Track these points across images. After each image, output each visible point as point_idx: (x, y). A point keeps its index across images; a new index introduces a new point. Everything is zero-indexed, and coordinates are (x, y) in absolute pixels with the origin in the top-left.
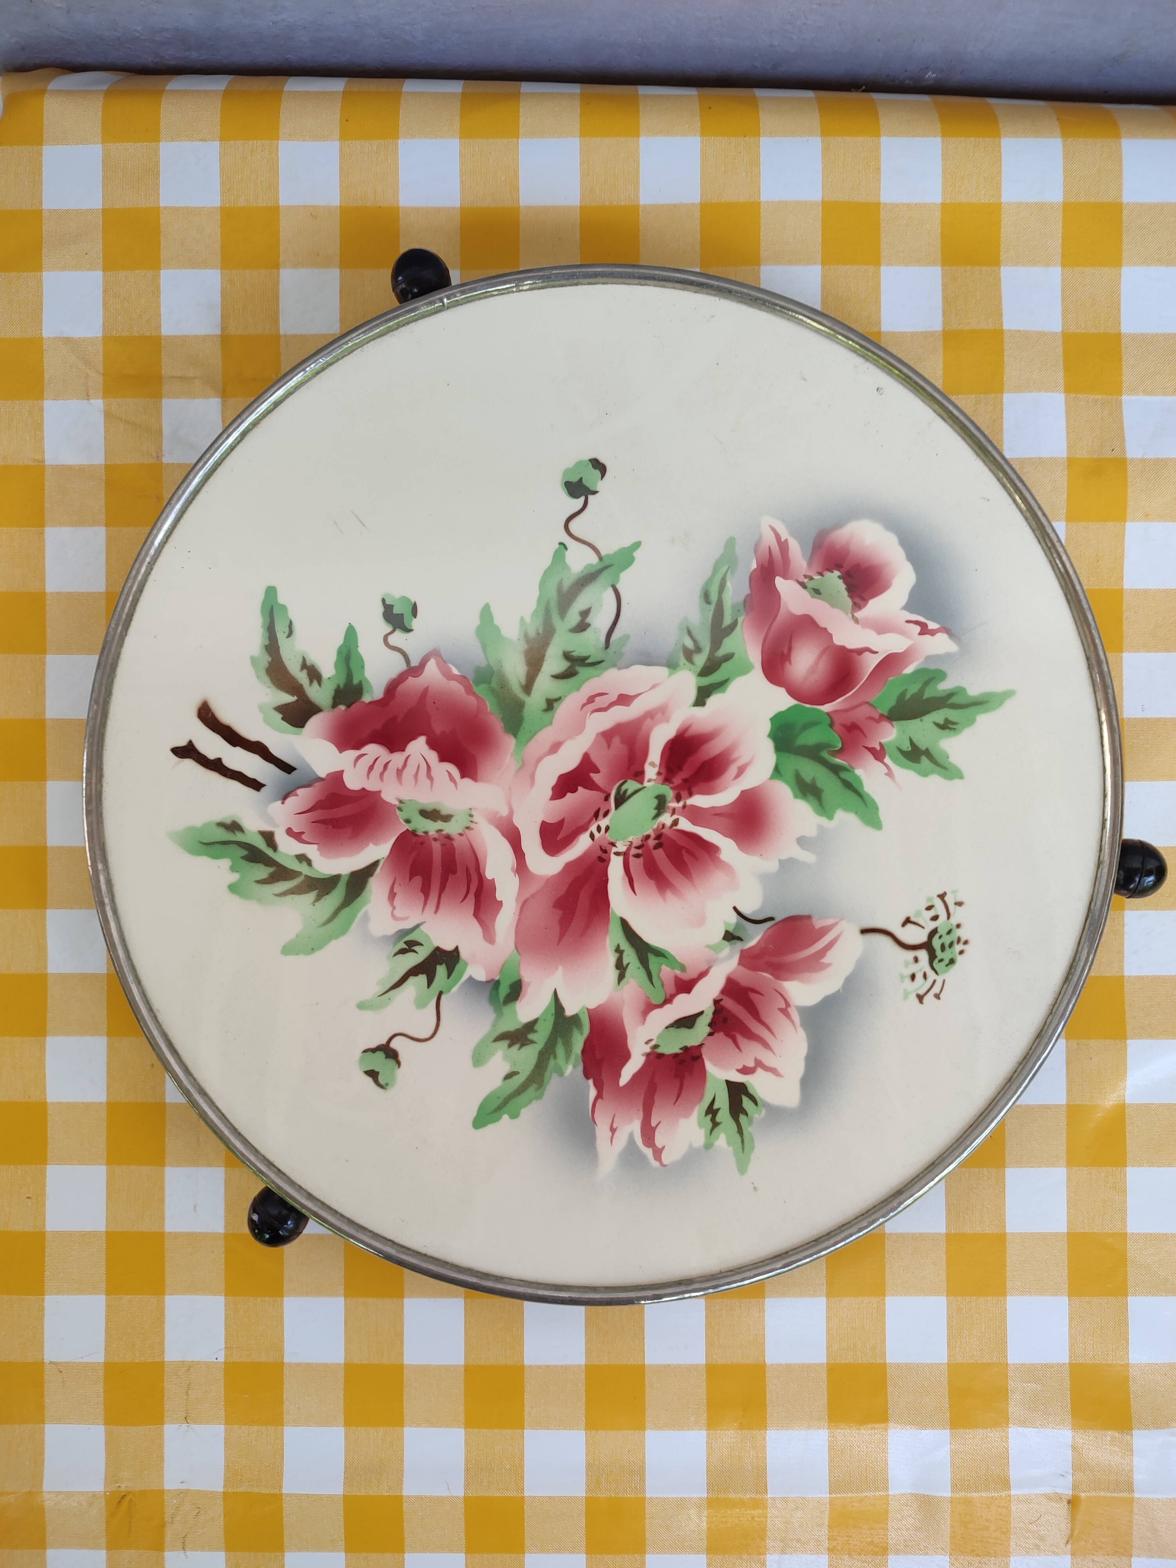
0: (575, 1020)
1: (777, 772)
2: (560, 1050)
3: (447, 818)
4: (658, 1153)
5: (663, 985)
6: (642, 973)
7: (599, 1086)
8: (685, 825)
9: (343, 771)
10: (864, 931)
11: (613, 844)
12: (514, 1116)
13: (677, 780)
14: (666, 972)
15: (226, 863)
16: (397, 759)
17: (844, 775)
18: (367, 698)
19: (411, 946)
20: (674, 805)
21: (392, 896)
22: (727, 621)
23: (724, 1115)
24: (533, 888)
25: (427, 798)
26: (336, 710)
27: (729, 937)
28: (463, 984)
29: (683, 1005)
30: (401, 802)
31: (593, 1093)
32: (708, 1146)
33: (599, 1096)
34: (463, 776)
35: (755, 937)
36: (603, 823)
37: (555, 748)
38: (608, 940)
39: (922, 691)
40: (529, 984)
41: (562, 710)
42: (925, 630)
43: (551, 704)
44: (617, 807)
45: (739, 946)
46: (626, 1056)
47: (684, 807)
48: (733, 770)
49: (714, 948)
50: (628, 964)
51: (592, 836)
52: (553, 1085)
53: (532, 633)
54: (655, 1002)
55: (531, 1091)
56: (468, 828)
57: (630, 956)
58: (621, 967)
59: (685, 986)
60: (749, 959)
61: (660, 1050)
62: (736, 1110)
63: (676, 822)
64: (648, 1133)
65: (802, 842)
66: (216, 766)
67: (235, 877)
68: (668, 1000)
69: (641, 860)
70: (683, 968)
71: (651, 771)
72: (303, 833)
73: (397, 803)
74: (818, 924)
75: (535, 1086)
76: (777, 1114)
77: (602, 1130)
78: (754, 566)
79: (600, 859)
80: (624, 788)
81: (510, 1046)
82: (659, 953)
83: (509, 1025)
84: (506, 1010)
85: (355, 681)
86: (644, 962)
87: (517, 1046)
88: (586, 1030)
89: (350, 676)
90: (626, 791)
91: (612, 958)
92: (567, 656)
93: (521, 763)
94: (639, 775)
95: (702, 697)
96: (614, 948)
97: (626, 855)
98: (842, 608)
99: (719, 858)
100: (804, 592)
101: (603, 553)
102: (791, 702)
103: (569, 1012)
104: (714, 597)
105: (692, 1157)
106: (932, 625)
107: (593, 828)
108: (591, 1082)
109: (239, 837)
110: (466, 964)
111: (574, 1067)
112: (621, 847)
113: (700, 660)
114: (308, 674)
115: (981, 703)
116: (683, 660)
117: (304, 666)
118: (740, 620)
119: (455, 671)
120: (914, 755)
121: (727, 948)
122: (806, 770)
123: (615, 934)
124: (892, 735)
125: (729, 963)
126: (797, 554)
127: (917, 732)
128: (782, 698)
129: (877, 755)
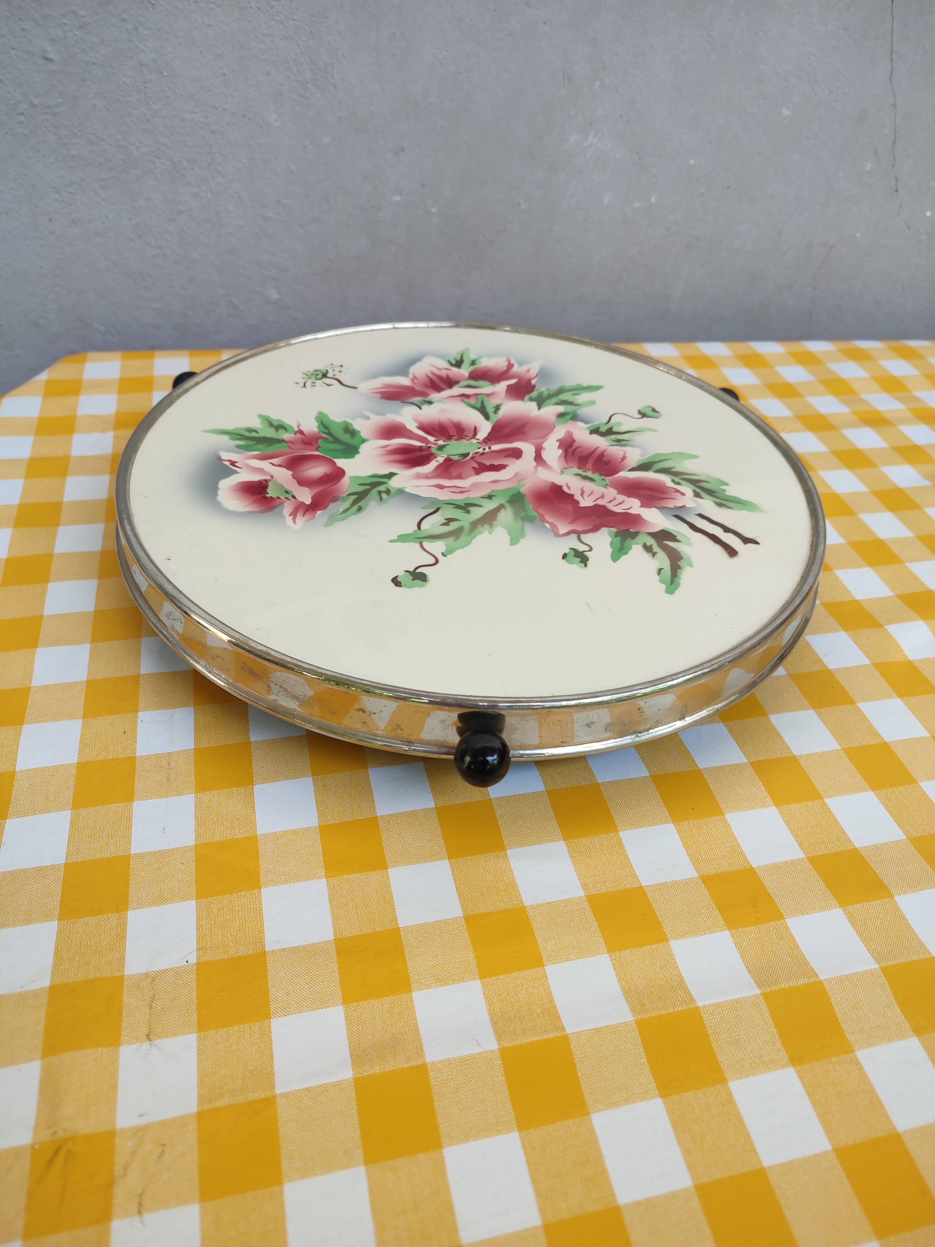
0: (532, 400)
1: (364, 441)
2: (545, 395)
3: (577, 475)
4: (509, 361)
5: (477, 399)
6: (486, 404)
7: (529, 382)
8: (431, 439)
9: (640, 507)
10: (355, 388)
11: (478, 443)
12: (579, 385)
13: (426, 453)
14: (473, 402)
15: (728, 493)
16: (601, 502)
17: (326, 431)
18: (614, 530)
19: (619, 441)
20: (432, 446)
21: (624, 458)
22: (353, 498)
23: (467, 362)
24: (535, 441)
25: (588, 485)
26: (637, 530)
27: (430, 403)
28: (592, 423)
29: (469, 391)
30: (606, 487)
31: (533, 381)
32: (481, 357)
33: (531, 380)
34: (561, 487)
35: (416, 399)
36: (480, 451)
37: (495, 482)
38: (500, 417)
39: (256, 444)
40: (553, 415)
41: (485, 492)
42: (233, 463)
43: (490, 497)
44: (468, 454)
45: (426, 399)
46: (510, 386)
47: (428, 444)
48: (389, 448)
49: (440, 402)
50: (493, 408)
51: (490, 448)
52: (554, 387)
53: (486, 526)
54: (484, 396)
55: (568, 388)
56: (566, 468)
57: (490, 410)
58: (498, 408)
59: (464, 396)
60: (424, 395)
61: (491, 383)
62: (460, 362)
63: (436, 440)
64: (510, 366)
65: (368, 418)
66: (726, 530)
67: (723, 487)
68: (477, 394)
69: (465, 434)
70: (462, 401)
71: (441, 459)
72: (674, 492)
73: (608, 487)
74: (379, 395)
75: (564, 389)
76: (439, 357)
77: (535, 371)
78: (319, 512)
79: (489, 440)
80: (461, 458)
81: (573, 402)
82: (474, 407)
83: (570, 407)
84: (570, 411)
85: (619, 539)
86: (483, 407)
87: (569, 401)
88: (527, 397)
89: (622, 542)
90: (459, 457)
91: (501, 411)
92: (468, 512)
93: (521, 482)
94: (448, 460)
95: (391, 475)
96: (498, 414)
97: (473, 438)
98: (276, 482)
99: (419, 425)
100: (294, 494)
101: (418, 545)
102: (336, 460)
103: (534, 403)
104: (355, 508)
105: (491, 356)
106: (228, 463)
107: (487, 450)
108: (533, 384)
109: (718, 501)
110: (587, 428)
111: (540, 389)
112: (474, 441)
113: (382, 488)
114: (652, 550)
115: (225, 432)
116: (392, 491)
117: (654, 554)
118: (345, 495)
119: (547, 525)
120: (280, 427)
121: (433, 400)
122: (346, 438)
123: (494, 418)
124: (286, 436)
125: (434, 396)
126: (287, 508)
127: (271, 433)
128: (341, 463)
129: (301, 432)
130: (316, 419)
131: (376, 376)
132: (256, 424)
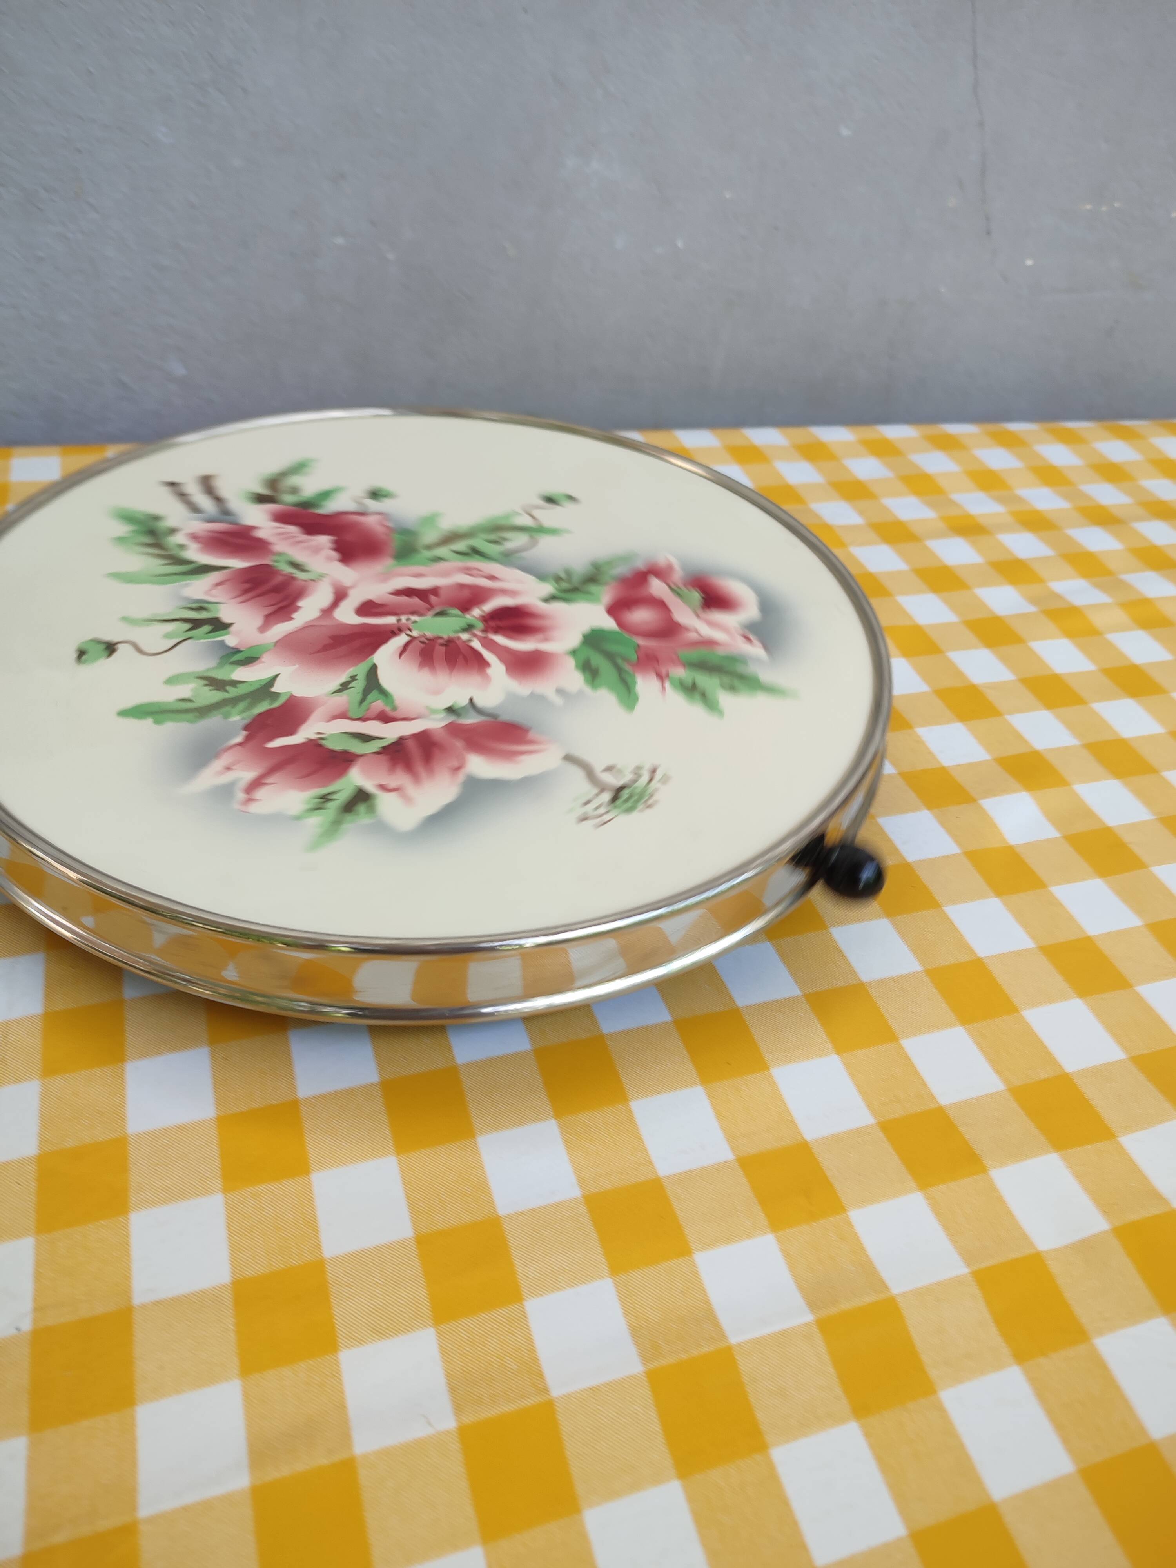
0: (277, 695)
1: (574, 652)
2: (241, 706)
3: (304, 570)
4: (248, 799)
5: (368, 710)
6: (359, 697)
7: (248, 739)
8: (476, 644)
9: (260, 527)
10: (567, 758)
11: (410, 630)
12: (156, 722)
13: (492, 624)
14: (378, 704)
15: (129, 528)
16: (303, 537)
17: (624, 675)
18: (317, 510)
19: (200, 609)
20: (479, 633)
21: (218, 584)
22: (601, 579)
23: (333, 806)
24: (326, 622)
25: (302, 559)
26: (290, 507)
27: (450, 710)
28: (212, 641)
29: (372, 728)
30: (282, 553)
31: (239, 739)
32: (297, 818)
33: (240, 744)
34: (340, 561)
35: (471, 720)
36: (414, 618)
37: (420, 575)
38: (351, 669)
39: (723, 663)
40: (263, 662)
41: (442, 564)
42: (748, 641)
43: (438, 559)
44: (433, 616)
45: (452, 718)
46: (291, 732)
47: (485, 638)
48: (540, 636)
49: (434, 711)
50: (353, 687)
51: (399, 620)
52: (213, 721)
53: (459, 531)
54: (351, 714)
55: (189, 716)
56: (313, 580)
57: (359, 685)
58: (345, 686)
59: (385, 718)
60: (453, 729)
61: (323, 742)
62: (349, 807)
63: (470, 640)
64: (256, 784)
65: (560, 691)
66: (185, 497)
67: (128, 535)
68: (363, 719)
69: (422, 645)
70: (395, 708)
71: (476, 612)
72: (198, 538)
73: (278, 552)
74: (531, 735)
75: (197, 714)
76: (382, 829)
77: (218, 764)
78: (641, 567)
79: (393, 632)
80: (448, 610)
81: (206, 685)
82: (384, 693)
83: (221, 674)
84: (228, 668)
85: (318, 503)
86: (366, 692)
87: (211, 688)
88: (276, 705)
89: (317, 500)
90: (448, 612)
91: (344, 678)
92: (472, 547)
93: (386, 571)
94: (465, 610)
95: (552, 598)
96: (351, 675)
97: (413, 638)
98: (691, 606)
99: (485, 671)
100: (669, 591)
101: (540, 524)
102: (614, 627)
103: (274, 689)
104: (601, 567)
105: (275, 819)
106: (755, 641)
107: (403, 618)
108: (245, 733)
109: (154, 523)
110: (228, 634)
111: (243, 719)
112: (415, 633)
113: (565, 585)
114: (291, 490)
115: (770, 690)
116: (552, 580)
117: (294, 487)
118: (610, 582)
119: (389, 524)
120: (691, 690)
121: (443, 715)
122: (598, 660)
123: (360, 670)
124: (680, 673)
125: (436, 723)
126: (678, 575)
127: (704, 680)
128: (609, 623)
129: (661, 677)
130: (636, 699)
131: (526, 783)
132: (725, 699)
